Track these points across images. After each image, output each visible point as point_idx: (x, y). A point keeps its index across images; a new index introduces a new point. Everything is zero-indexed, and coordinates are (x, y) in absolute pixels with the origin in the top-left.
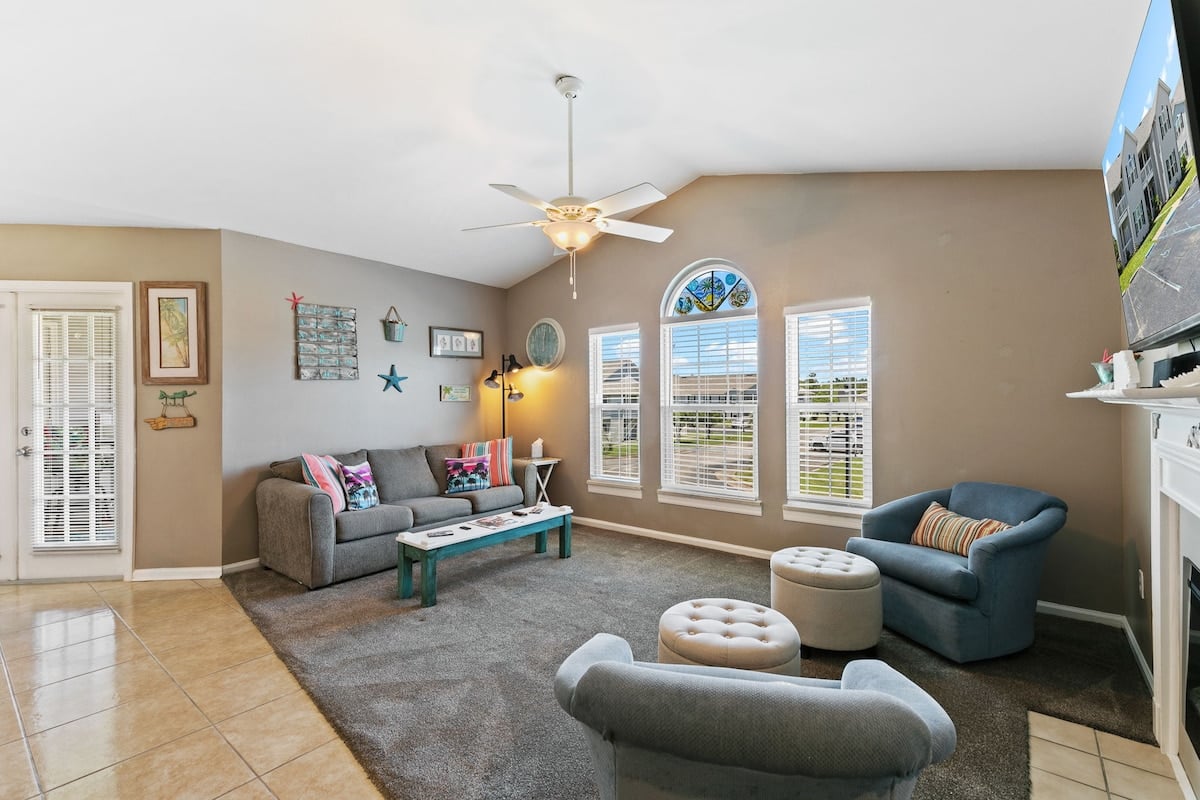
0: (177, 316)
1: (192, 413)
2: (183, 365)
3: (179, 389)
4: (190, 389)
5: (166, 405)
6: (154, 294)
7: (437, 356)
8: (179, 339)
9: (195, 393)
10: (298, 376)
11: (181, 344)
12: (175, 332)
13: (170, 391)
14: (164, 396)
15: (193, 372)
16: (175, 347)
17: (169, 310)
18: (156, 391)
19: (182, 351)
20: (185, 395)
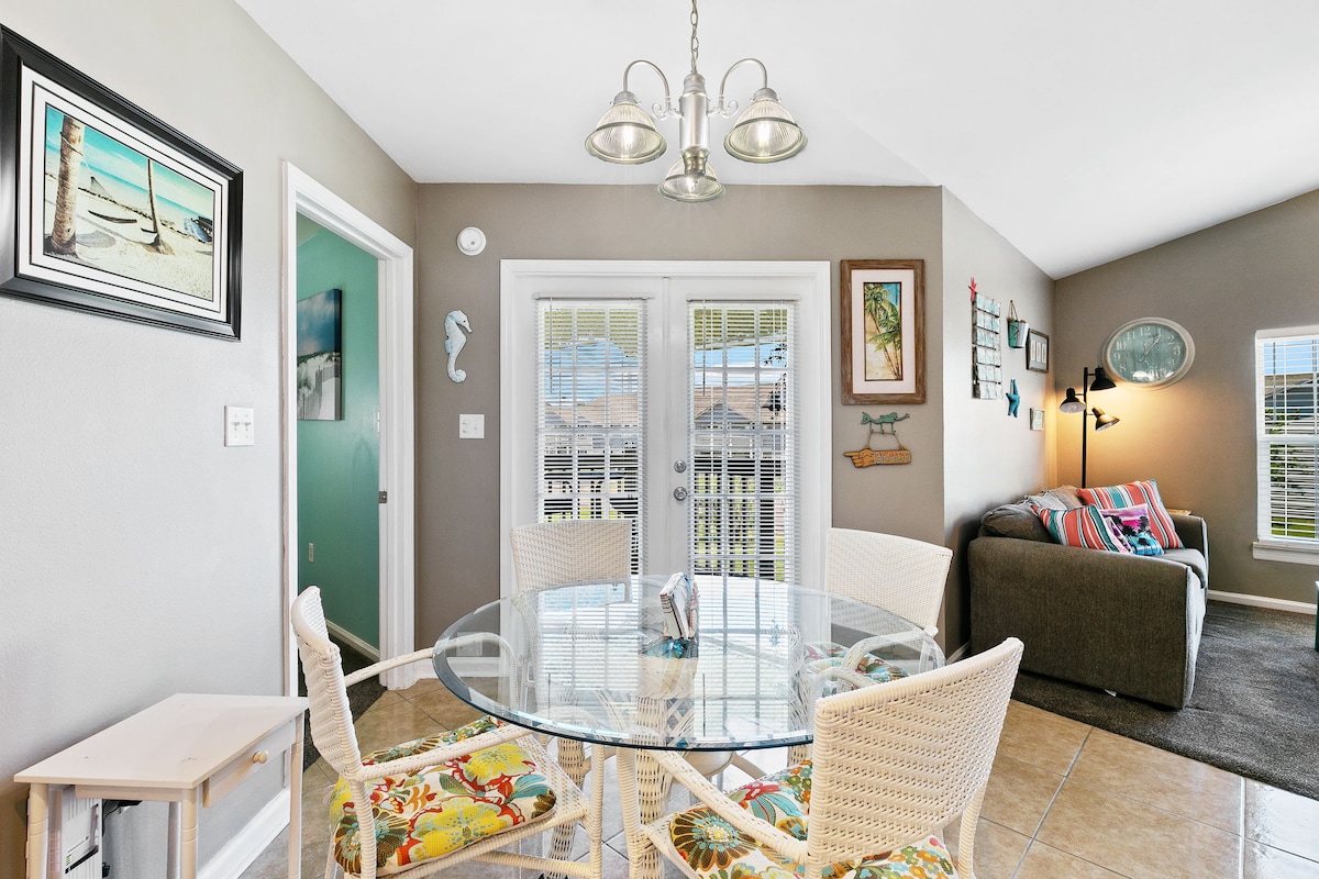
0: (886, 308)
1: (904, 443)
2: (893, 377)
3: (886, 410)
4: (901, 411)
5: (872, 432)
6: (859, 277)
7: (1033, 369)
8: (889, 341)
9: (907, 416)
10: (976, 393)
11: (890, 347)
12: (883, 330)
13: (876, 412)
14: (867, 420)
15: (908, 386)
16: (882, 350)
17: (875, 299)
18: (857, 412)
19: (892, 357)
20: (895, 419)
